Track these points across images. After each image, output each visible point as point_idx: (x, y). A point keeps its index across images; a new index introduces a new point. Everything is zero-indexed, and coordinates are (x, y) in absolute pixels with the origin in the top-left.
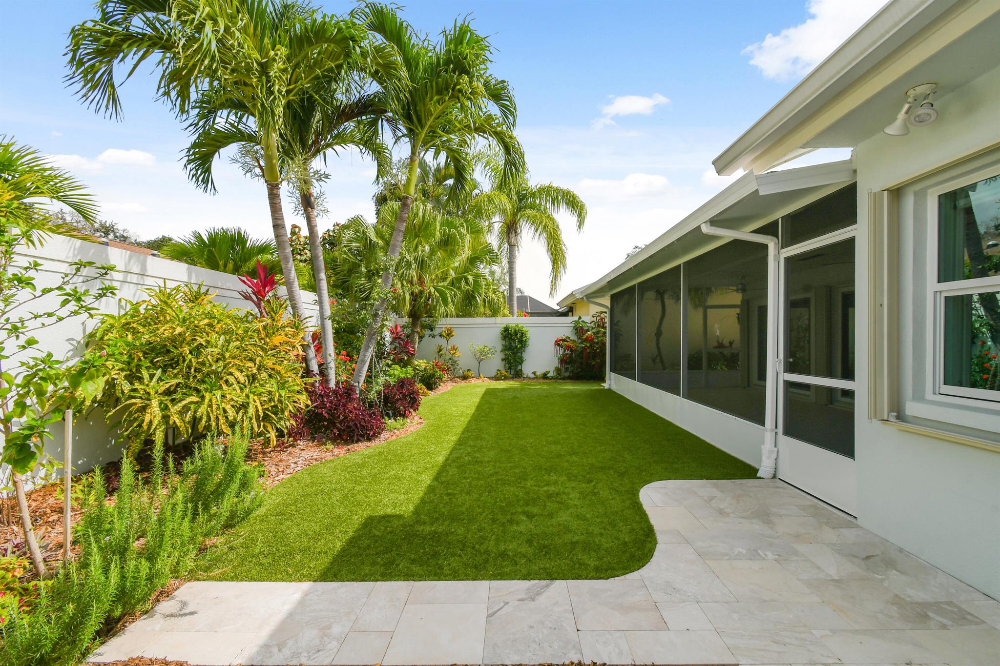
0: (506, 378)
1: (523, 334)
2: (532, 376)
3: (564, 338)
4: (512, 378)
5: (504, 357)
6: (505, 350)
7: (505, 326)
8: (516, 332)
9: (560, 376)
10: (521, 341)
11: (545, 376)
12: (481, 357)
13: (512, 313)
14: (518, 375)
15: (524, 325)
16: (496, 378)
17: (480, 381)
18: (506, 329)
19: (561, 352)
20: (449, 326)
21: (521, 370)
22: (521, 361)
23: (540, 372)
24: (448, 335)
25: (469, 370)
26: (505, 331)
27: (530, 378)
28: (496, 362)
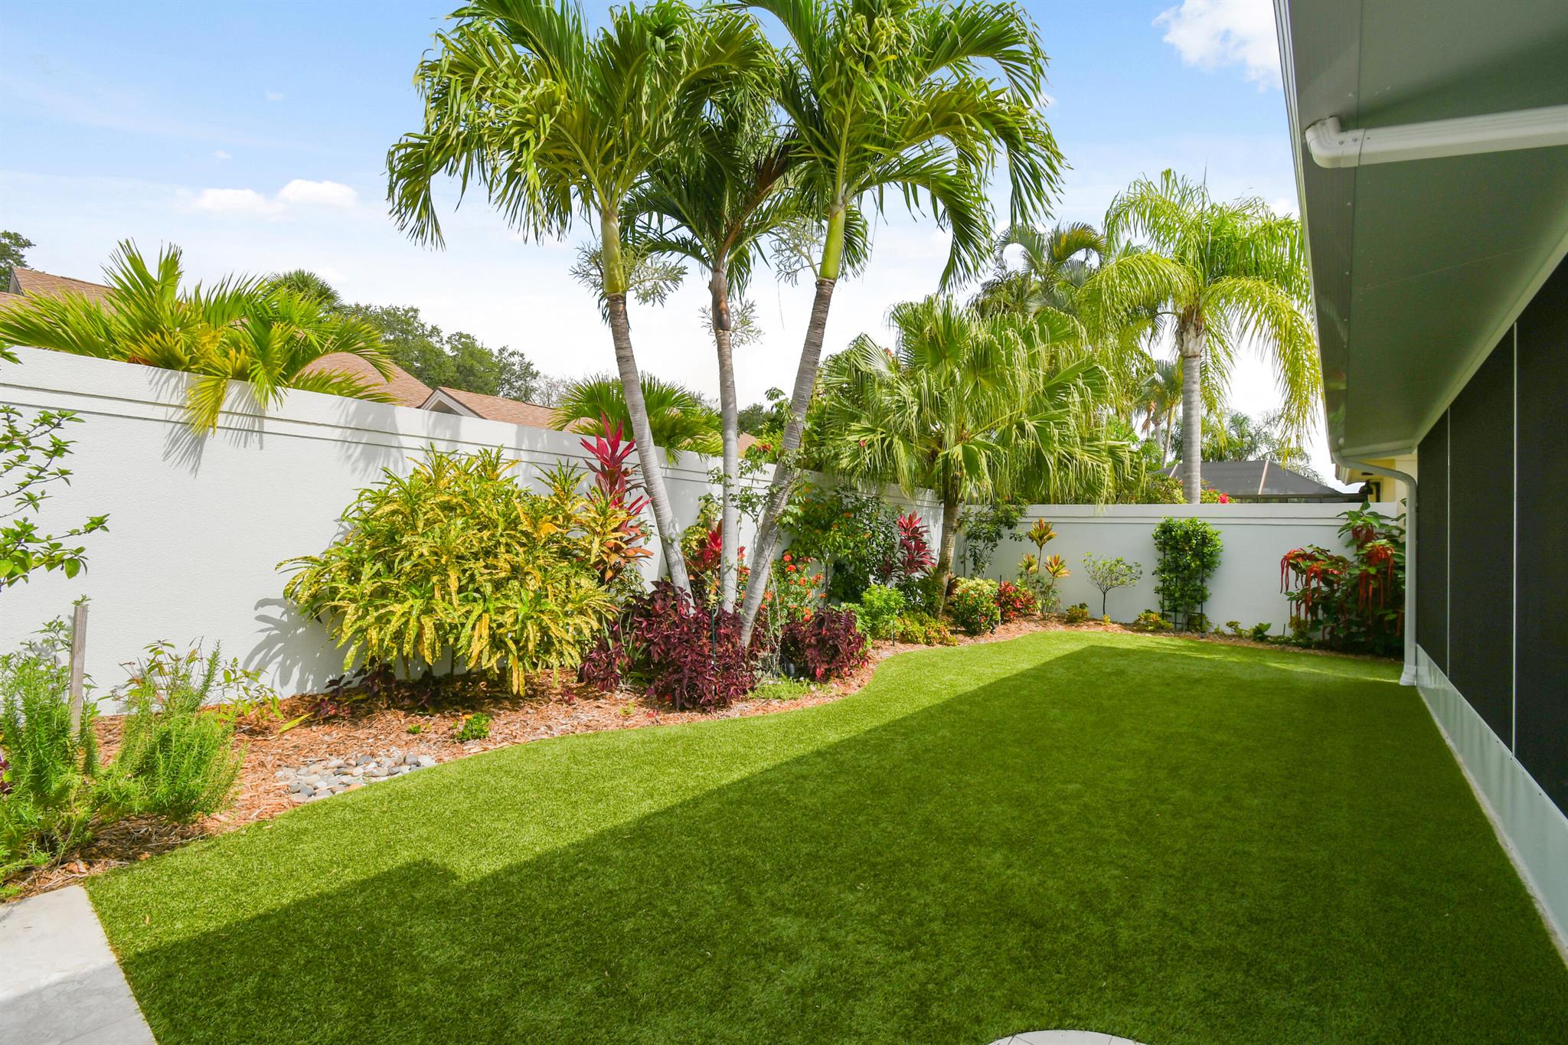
0: (1159, 629)
1: (1205, 540)
2: (1229, 631)
3: (1309, 551)
4: (1177, 631)
5: (1160, 585)
6: (1163, 571)
7: (1162, 521)
8: (1187, 536)
9: (1303, 640)
10: (1198, 554)
11: (1259, 635)
12: (1109, 580)
13: (1188, 496)
14: (1195, 624)
15: (1208, 521)
16: (1138, 627)
17: (1101, 629)
18: (1166, 529)
19: (1296, 584)
20: (1044, 520)
21: (1202, 615)
22: (1201, 597)
23: (1247, 626)
24: (1041, 538)
25: (1083, 606)
26: (1164, 532)
27: (1223, 635)
28: (1145, 596)
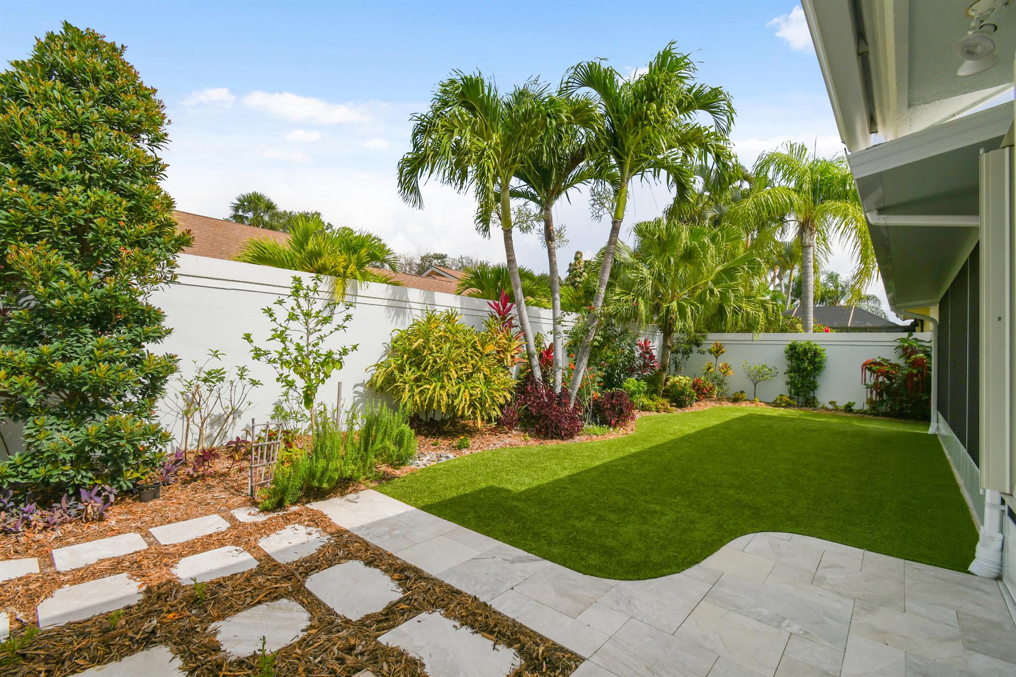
0: (788, 405)
1: (816, 354)
2: (830, 407)
3: (878, 360)
4: (799, 407)
5: (789, 380)
6: (790, 372)
7: (790, 343)
8: (805, 352)
9: (874, 411)
10: (812, 362)
11: (848, 408)
12: (758, 377)
13: (806, 329)
14: (810, 403)
15: (818, 343)
16: (776, 404)
17: (754, 405)
18: (793, 348)
19: (871, 379)
20: (719, 342)
21: (814, 398)
22: (814, 387)
23: (841, 403)
24: (717, 352)
25: (742, 392)
26: (791, 349)
27: (827, 409)
28: (780, 386)
